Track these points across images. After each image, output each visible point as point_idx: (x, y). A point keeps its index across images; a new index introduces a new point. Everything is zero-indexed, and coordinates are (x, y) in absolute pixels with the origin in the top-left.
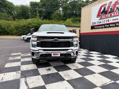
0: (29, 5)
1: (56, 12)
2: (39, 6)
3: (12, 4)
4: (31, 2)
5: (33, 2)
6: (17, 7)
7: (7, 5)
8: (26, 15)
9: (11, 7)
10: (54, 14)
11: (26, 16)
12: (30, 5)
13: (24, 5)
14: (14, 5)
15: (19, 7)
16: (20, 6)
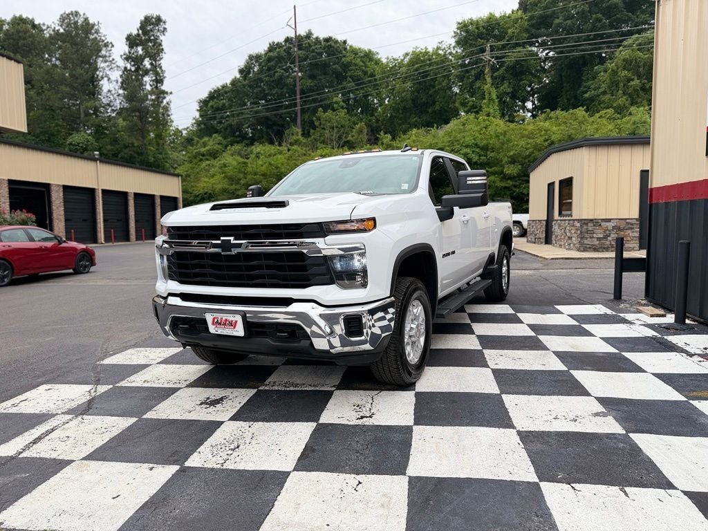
0: (453, 42)
1: (622, 54)
2: (511, 38)
3: (371, 60)
4: (463, 26)
5: (471, 22)
6: (393, 71)
7: (346, 66)
8: (434, 103)
9: (365, 73)
10: (610, 65)
11: (437, 107)
12: (458, 43)
13: (427, 53)
14: (378, 62)
15: (401, 64)
16: (407, 60)
